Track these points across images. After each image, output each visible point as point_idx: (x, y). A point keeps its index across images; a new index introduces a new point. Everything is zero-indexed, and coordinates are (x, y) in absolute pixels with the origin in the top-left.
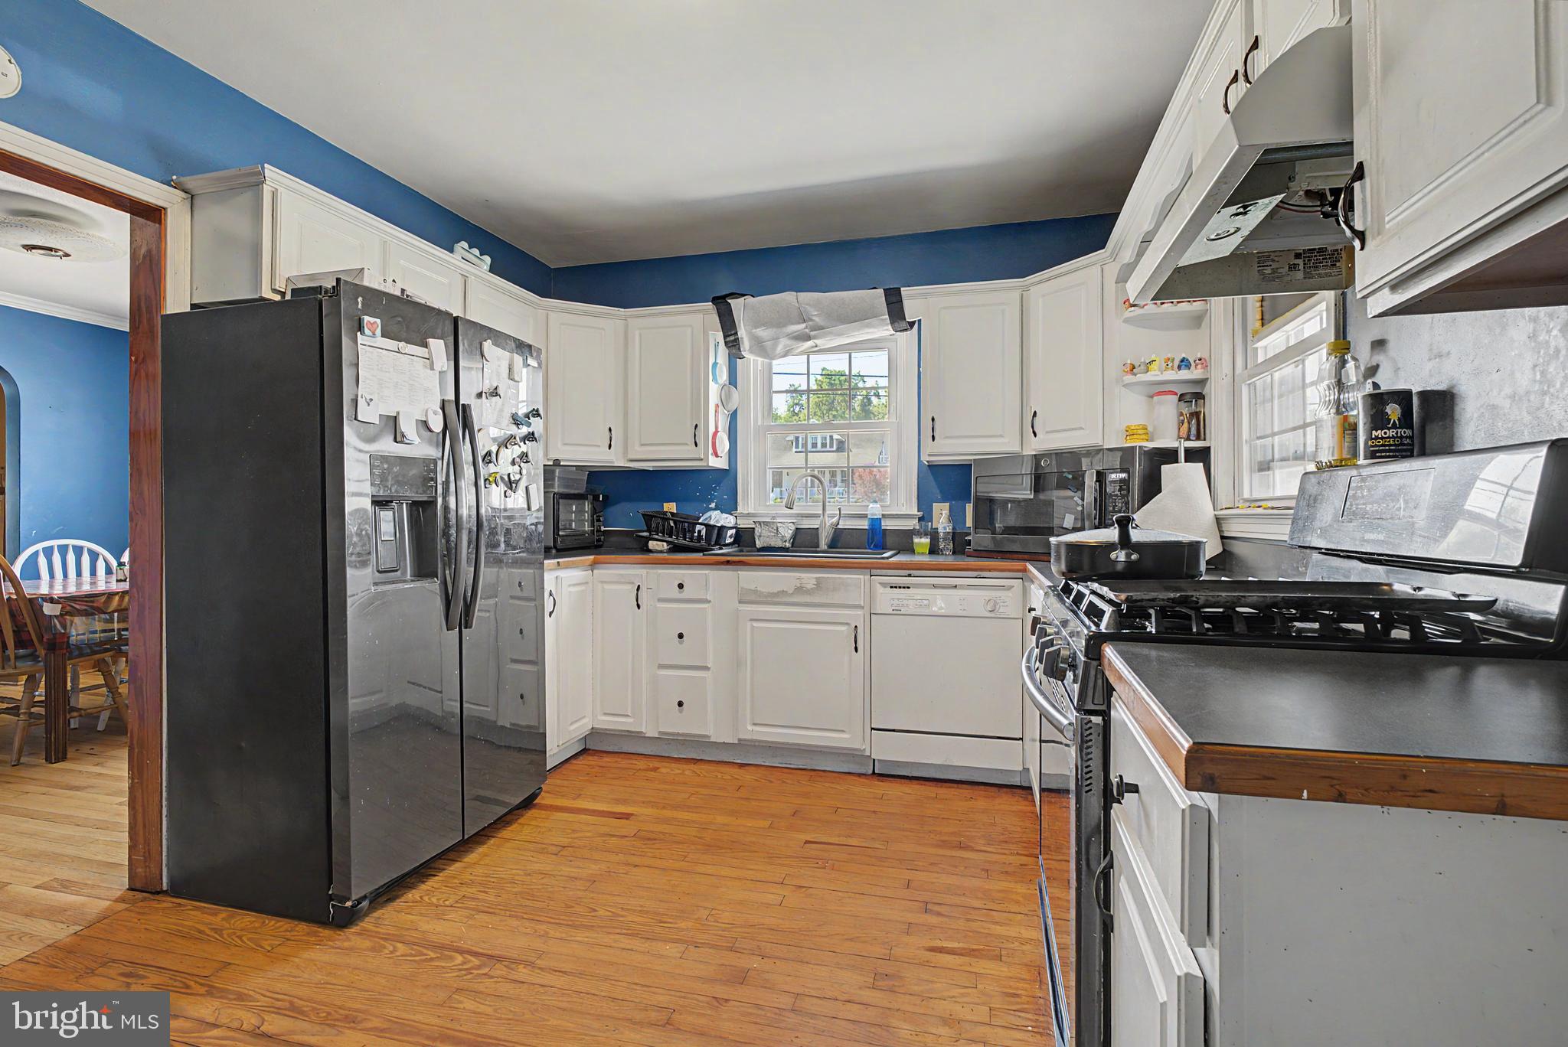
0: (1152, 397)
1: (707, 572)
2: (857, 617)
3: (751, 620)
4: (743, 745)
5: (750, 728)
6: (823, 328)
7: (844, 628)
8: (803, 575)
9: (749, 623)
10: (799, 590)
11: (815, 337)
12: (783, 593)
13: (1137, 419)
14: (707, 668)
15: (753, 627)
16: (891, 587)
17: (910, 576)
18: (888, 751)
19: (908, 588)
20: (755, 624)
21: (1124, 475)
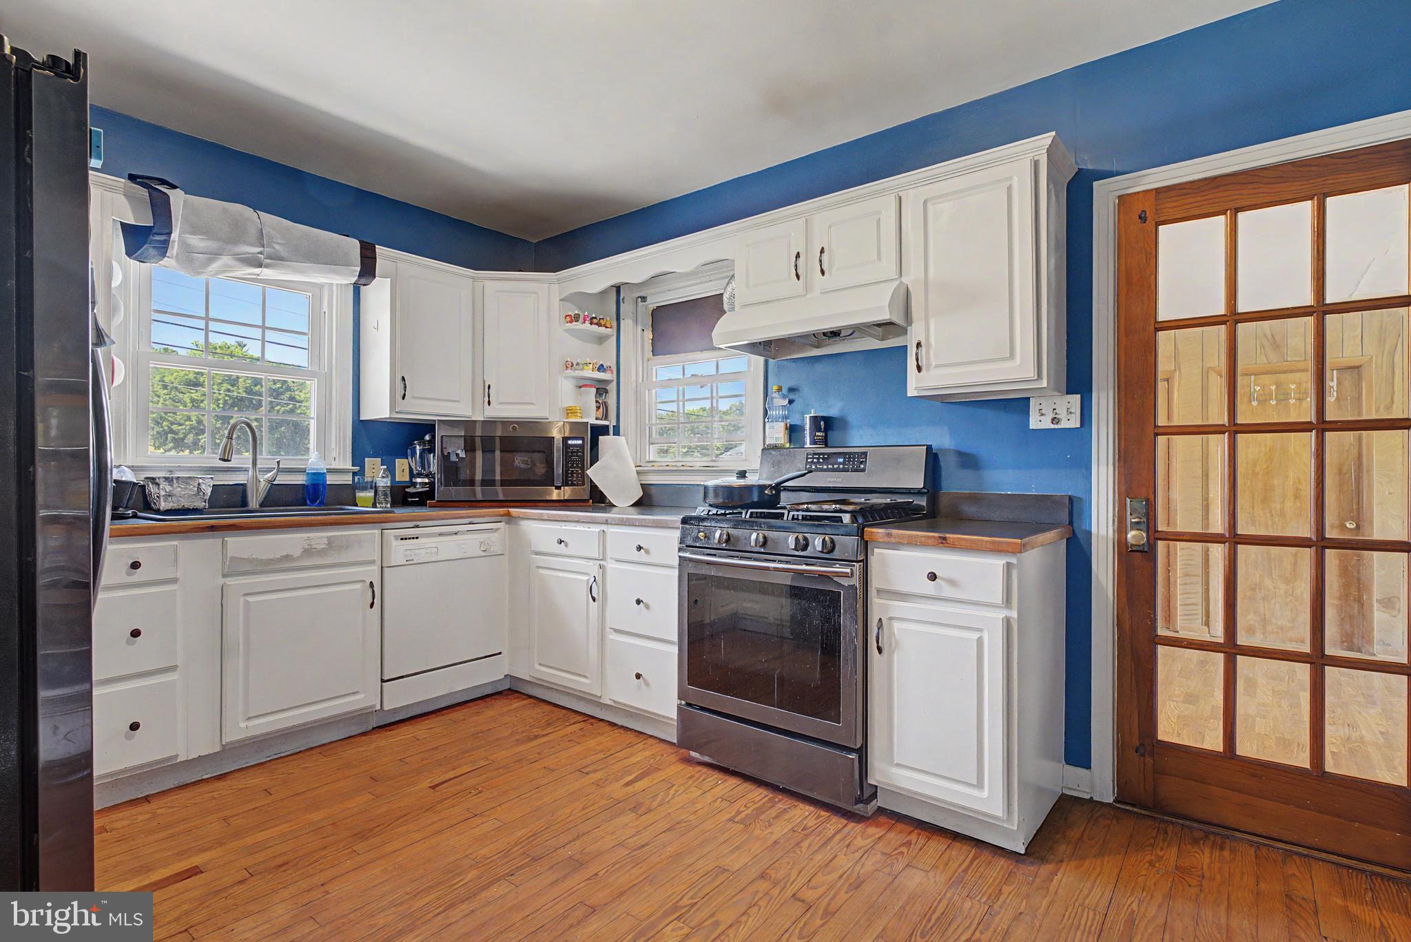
0: (580, 387)
1: (175, 543)
2: (372, 573)
3: (246, 595)
4: (229, 750)
5: (243, 725)
6: (282, 259)
7: (358, 586)
8: (311, 535)
9: (242, 598)
10: (308, 552)
11: (267, 266)
12: (288, 558)
13: (569, 402)
14: (173, 668)
15: (247, 603)
16: (402, 539)
17: (417, 527)
18: (400, 698)
19: (417, 538)
20: (250, 599)
21: (580, 442)
